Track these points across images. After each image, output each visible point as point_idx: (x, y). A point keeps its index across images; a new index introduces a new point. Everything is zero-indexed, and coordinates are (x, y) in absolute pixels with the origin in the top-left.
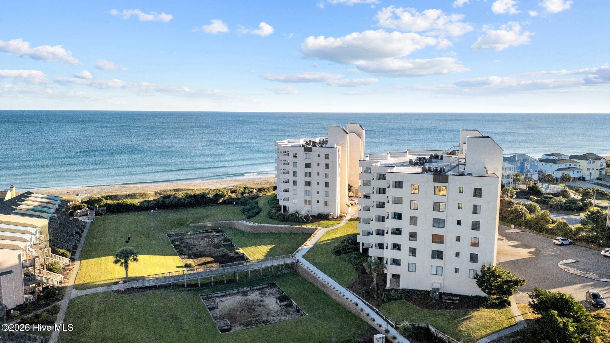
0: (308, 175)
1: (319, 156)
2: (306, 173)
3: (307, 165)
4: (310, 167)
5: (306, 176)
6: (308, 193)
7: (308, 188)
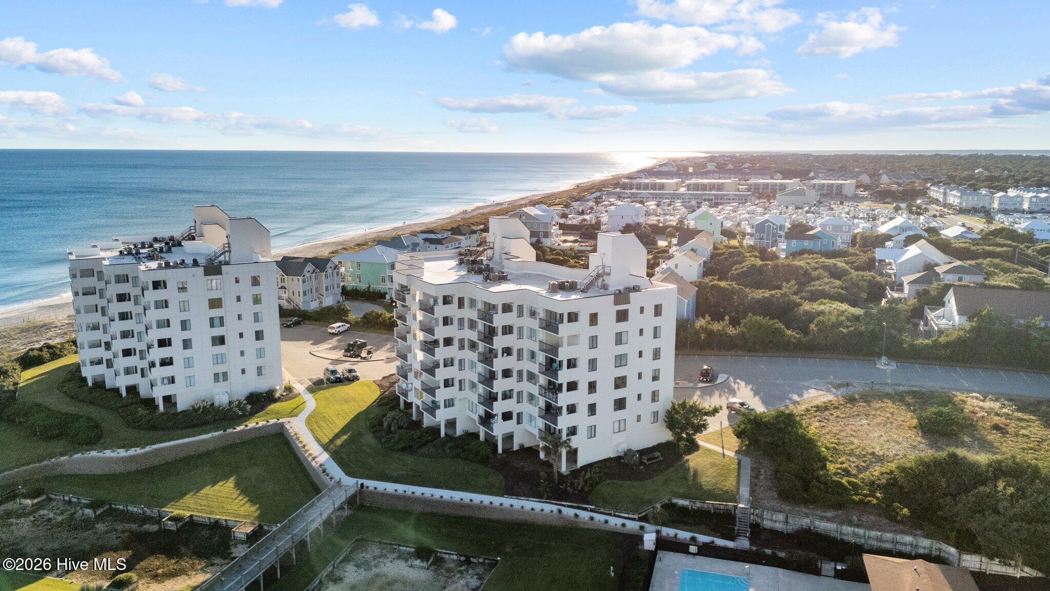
0: (217, 322)
1: (237, 281)
2: (212, 320)
3: (215, 303)
4: (222, 307)
5: (212, 325)
6: (219, 359)
7: (220, 349)
